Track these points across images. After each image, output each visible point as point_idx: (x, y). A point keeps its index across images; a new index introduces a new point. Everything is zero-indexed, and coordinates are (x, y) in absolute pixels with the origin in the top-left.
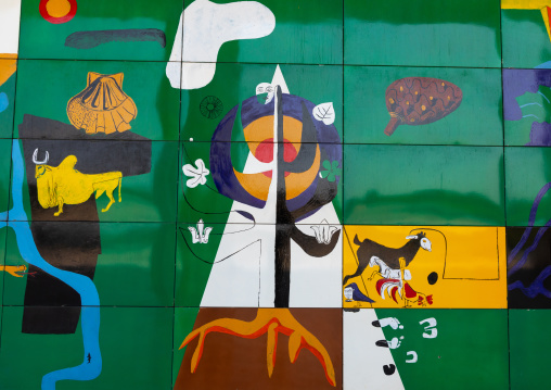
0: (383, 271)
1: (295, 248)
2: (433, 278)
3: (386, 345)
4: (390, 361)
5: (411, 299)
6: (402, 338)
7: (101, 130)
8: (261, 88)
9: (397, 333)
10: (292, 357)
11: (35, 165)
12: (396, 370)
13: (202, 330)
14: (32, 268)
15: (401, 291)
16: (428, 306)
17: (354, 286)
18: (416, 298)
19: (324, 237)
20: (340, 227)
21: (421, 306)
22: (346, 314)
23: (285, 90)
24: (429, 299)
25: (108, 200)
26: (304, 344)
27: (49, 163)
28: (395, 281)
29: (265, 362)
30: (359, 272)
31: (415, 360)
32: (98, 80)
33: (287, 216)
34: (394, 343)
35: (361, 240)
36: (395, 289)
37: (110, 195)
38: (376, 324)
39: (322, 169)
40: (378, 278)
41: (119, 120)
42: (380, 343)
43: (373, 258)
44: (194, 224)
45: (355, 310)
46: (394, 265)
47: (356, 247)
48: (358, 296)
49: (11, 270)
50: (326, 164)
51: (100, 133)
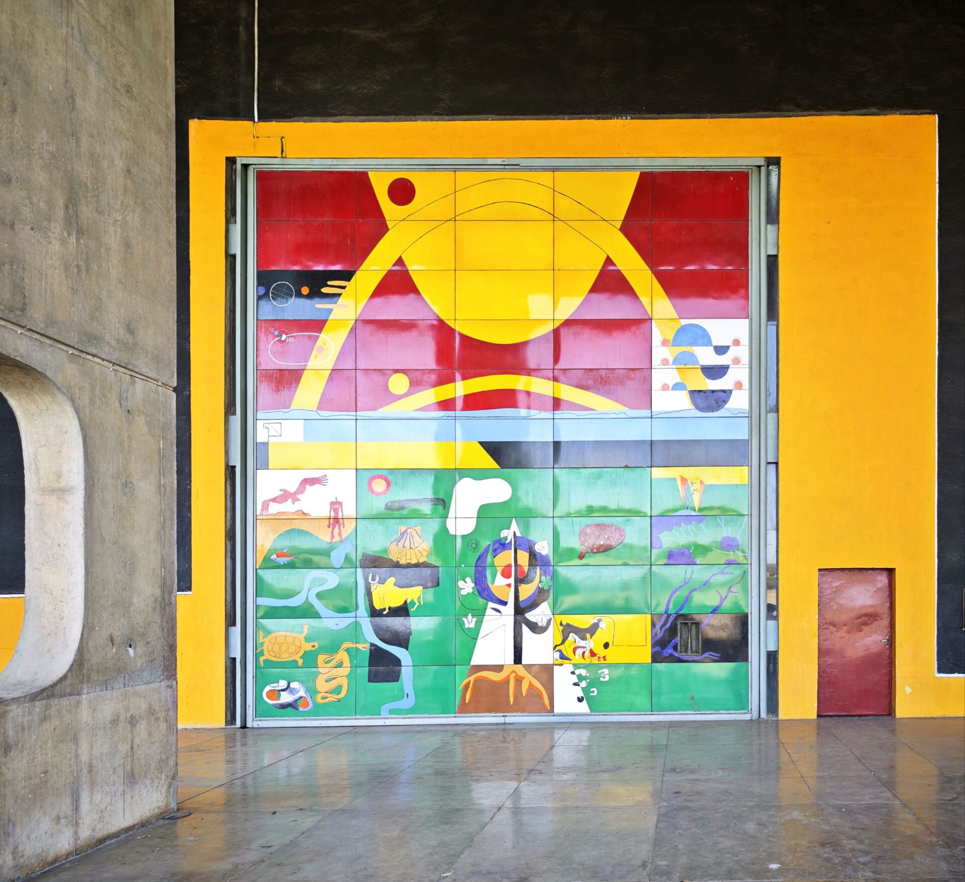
0: (577, 642)
1: (525, 629)
2: (606, 646)
3: (579, 685)
4: (581, 694)
5: (593, 658)
6: (588, 681)
7: (409, 561)
8: (504, 533)
9: (585, 678)
10: (524, 693)
11: (370, 583)
12: (585, 700)
13: (472, 678)
14: (372, 645)
15: (587, 654)
16: (604, 662)
17: (560, 651)
18: (596, 658)
19: (542, 623)
20: (552, 616)
21: (599, 662)
22: (555, 667)
23: (518, 534)
24: (604, 658)
25: (415, 604)
26: (531, 685)
27: (379, 583)
28: (584, 647)
29: (508, 696)
30: (563, 643)
31: (595, 693)
32: (406, 531)
33: (520, 611)
34: (583, 684)
35: (564, 623)
36: (584, 653)
37: (416, 601)
38: (573, 673)
39: (540, 582)
40: (574, 646)
41: (419, 555)
42: (576, 684)
43: (571, 635)
44: (466, 616)
45: (561, 665)
46: (583, 638)
47: (561, 628)
48: (563, 657)
49: (360, 646)
50: (543, 578)
51: (408, 563)
